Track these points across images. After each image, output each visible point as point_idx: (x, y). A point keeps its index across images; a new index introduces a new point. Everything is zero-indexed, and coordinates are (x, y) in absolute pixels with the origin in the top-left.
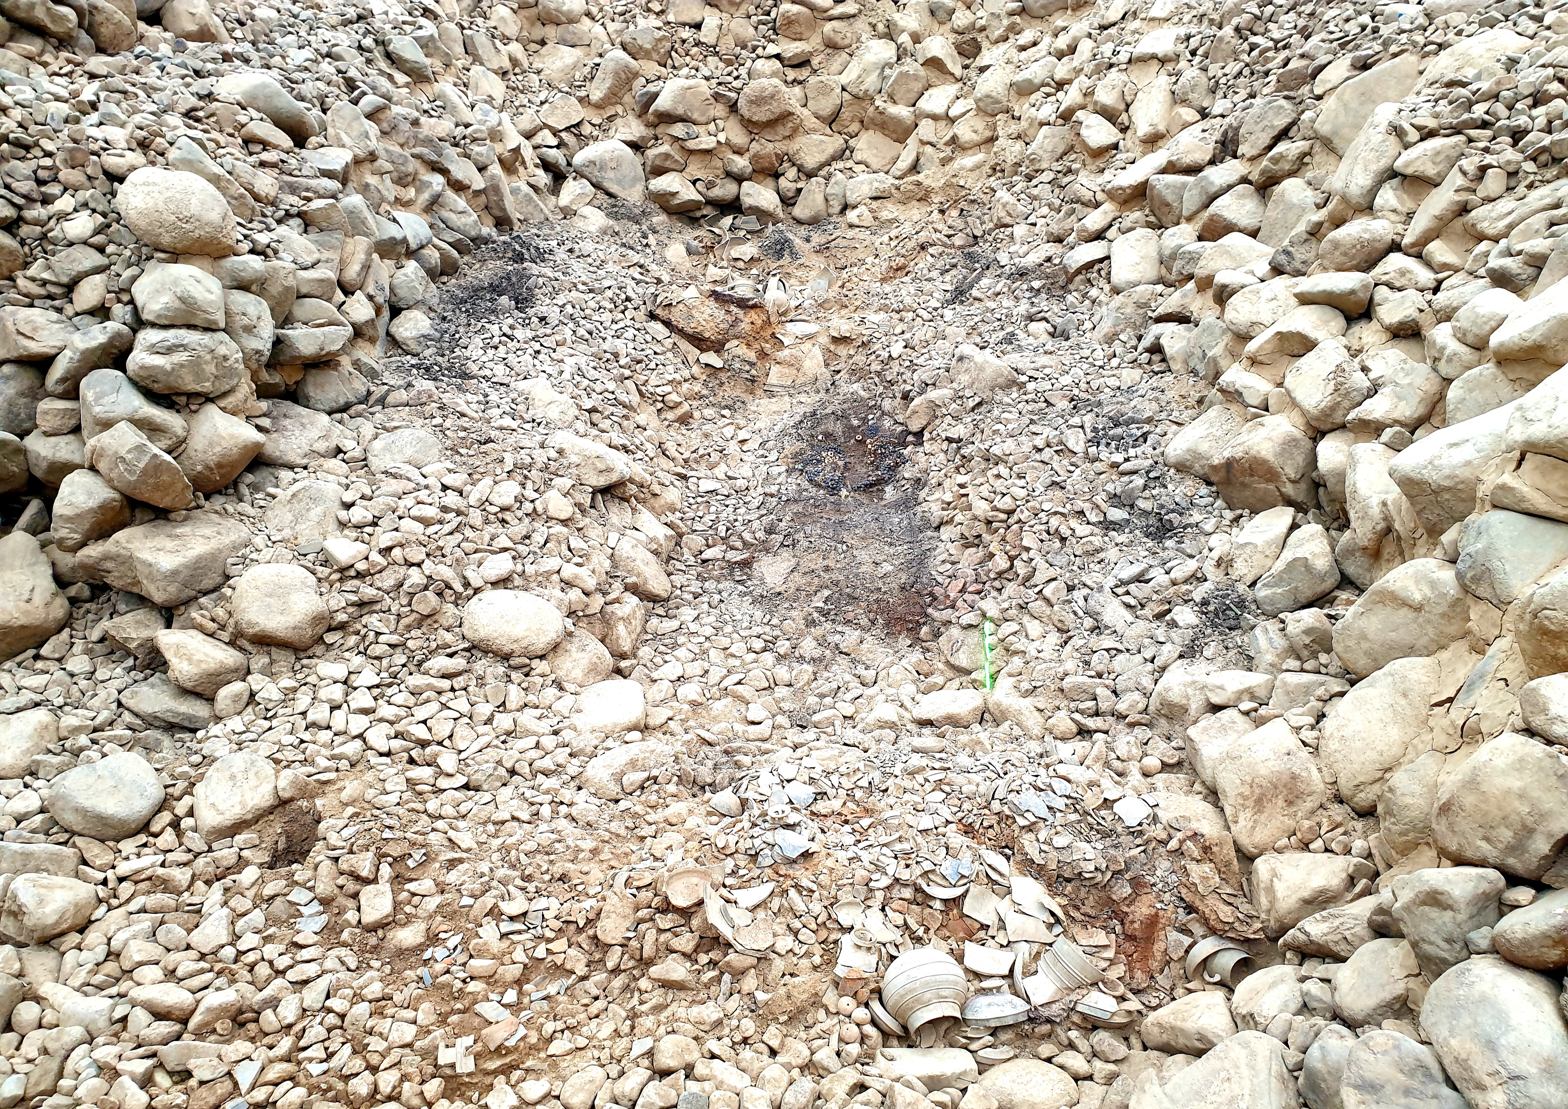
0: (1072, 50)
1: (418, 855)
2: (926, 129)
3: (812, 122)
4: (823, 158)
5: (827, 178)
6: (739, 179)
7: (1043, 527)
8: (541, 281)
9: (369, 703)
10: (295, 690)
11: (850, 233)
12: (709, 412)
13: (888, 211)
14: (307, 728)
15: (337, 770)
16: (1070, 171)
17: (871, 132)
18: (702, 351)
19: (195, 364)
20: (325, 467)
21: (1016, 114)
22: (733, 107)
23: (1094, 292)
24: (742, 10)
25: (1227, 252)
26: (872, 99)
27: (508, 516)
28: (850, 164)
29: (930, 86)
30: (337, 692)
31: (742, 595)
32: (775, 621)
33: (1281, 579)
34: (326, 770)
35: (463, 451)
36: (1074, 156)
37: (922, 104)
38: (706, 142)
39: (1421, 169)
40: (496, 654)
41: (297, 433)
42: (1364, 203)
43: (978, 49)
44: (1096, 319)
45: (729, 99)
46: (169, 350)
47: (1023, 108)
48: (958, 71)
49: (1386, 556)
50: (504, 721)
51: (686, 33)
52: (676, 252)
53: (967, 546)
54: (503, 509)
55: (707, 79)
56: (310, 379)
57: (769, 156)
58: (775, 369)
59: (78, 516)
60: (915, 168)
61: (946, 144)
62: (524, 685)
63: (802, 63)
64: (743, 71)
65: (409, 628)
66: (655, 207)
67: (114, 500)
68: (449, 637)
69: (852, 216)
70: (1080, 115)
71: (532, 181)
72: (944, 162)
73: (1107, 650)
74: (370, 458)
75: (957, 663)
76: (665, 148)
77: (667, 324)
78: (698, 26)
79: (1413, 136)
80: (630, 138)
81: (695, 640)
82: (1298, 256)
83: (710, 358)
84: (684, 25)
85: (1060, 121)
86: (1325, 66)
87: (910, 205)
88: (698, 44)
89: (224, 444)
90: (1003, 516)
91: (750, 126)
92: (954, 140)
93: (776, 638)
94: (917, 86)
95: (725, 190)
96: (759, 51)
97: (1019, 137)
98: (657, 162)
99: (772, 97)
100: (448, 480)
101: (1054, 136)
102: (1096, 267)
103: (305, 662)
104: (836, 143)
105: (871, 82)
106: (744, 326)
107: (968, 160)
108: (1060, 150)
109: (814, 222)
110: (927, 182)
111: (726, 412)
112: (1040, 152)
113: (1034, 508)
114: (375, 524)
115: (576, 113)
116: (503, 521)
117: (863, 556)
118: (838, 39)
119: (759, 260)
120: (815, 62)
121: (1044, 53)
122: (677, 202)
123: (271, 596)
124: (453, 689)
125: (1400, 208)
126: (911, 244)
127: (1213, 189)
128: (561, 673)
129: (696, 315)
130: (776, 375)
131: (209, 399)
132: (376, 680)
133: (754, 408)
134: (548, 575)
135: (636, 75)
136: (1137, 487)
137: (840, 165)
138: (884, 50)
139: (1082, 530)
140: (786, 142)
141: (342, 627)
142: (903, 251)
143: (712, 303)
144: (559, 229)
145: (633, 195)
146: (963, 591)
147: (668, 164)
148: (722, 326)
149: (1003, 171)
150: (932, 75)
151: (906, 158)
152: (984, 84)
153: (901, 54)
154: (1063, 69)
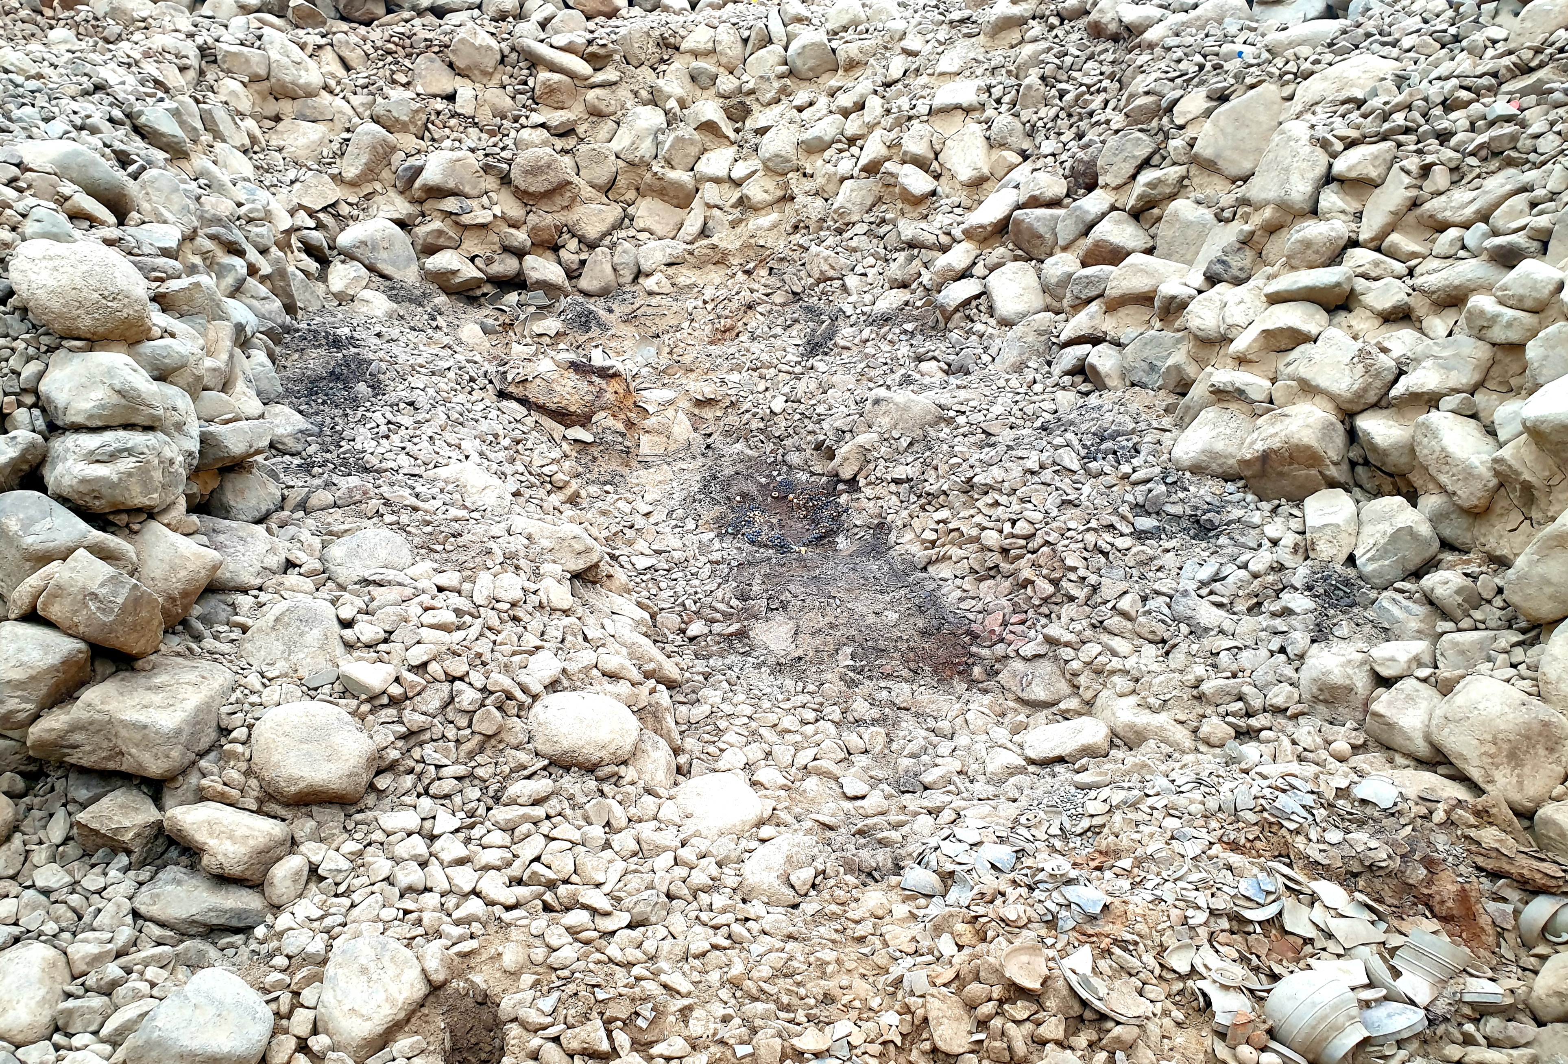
0: (860, 106)
1: (646, 1010)
2: (710, 192)
3: (587, 191)
4: (604, 228)
5: (613, 246)
6: (520, 254)
7: (1081, 545)
8: (384, 365)
9: (461, 851)
10: (360, 854)
11: (655, 300)
12: (593, 489)
13: (685, 276)
14: (402, 896)
15: (472, 937)
16: (884, 221)
17: (649, 199)
18: (567, 426)
19: (144, 471)
20: (287, 584)
21: (809, 171)
22: (505, 180)
23: (979, 327)
24: (495, 80)
25: (1142, 270)
26: (649, 166)
27: (519, 612)
28: (632, 232)
29: (705, 150)
30: (418, 845)
31: (758, 666)
32: (811, 688)
33: (1386, 551)
34: (460, 940)
35: (439, 548)
36: (884, 207)
37: (700, 167)
38: (484, 217)
39: (1365, 172)
40: (580, 766)
41: (239, 548)
42: (1307, 207)
43: (747, 112)
44: (993, 351)
45: (501, 170)
46: (113, 457)
47: (816, 165)
48: (732, 135)
49: (1498, 510)
50: (624, 841)
51: (440, 104)
52: (470, 331)
53: (980, 580)
54: (513, 605)
55: (472, 150)
56: (229, 486)
57: (548, 227)
58: (645, 439)
59: (32, 678)
60: (704, 233)
61: (733, 206)
62: (619, 797)
63: (566, 132)
64: (508, 141)
65: (471, 755)
66: (434, 287)
67: (80, 651)
68: (523, 757)
69: (649, 283)
70: (889, 166)
71: (299, 265)
72: (734, 224)
73: (1228, 649)
74: (333, 568)
75: (1033, 697)
76: (437, 225)
77: (523, 401)
78: (451, 98)
79: (1338, 146)
80: (396, 216)
81: (737, 722)
82: (1233, 264)
83: (577, 433)
84: (435, 96)
85: (864, 174)
86: (1178, 100)
87: (706, 270)
88: (454, 115)
89: (191, 566)
90: (1022, 542)
91: (524, 197)
92: (742, 202)
93: (821, 704)
94: (694, 151)
95: (507, 266)
96: (523, 120)
97: (817, 193)
98: (429, 240)
99: (549, 166)
100: (443, 580)
101: (861, 189)
102: (974, 303)
103: (359, 817)
104: (613, 212)
105: (646, 148)
106: (609, 396)
107: (766, 220)
108: (869, 202)
109: (604, 293)
110: (723, 245)
111: (608, 488)
112: (849, 205)
113: (1060, 528)
114: (386, 641)
115: (331, 192)
116: (516, 619)
117: (860, 607)
118: (602, 106)
119: (565, 334)
120: (581, 130)
121: (825, 112)
122: (458, 280)
123: (306, 741)
124: (548, 817)
125: (1348, 209)
126: (734, 305)
127: (1090, 218)
128: (647, 777)
129: (558, 389)
130: (647, 445)
131: (150, 514)
132: (457, 824)
133: (635, 481)
134: (586, 670)
135: (394, 149)
136: (1162, 494)
137: (623, 234)
138: (652, 117)
139: (1123, 543)
140: (565, 213)
141: (392, 767)
142: (727, 312)
143: (572, 375)
144: (340, 316)
145: (409, 276)
146: (1004, 624)
147: (441, 241)
148: (587, 398)
149: (807, 227)
150: (707, 139)
151: (693, 223)
152: (771, 144)
153: (671, 120)
154: (853, 126)
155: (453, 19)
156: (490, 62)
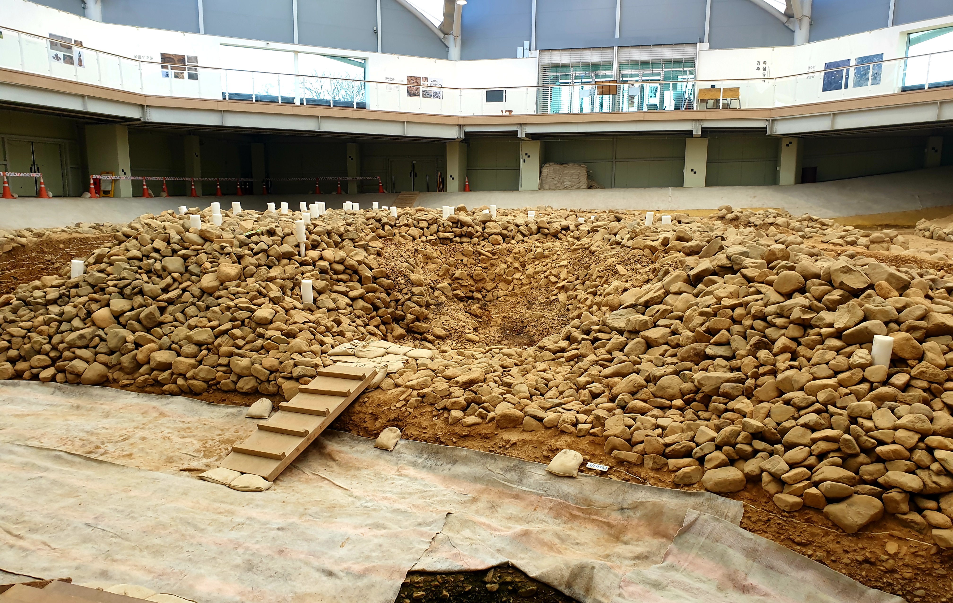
0: (547, 265)
2: (515, 281)
3: (489, 280)
4: (491, 288)
5: (493, 292)
6: (473, 292)
17: (502, 282)
22: (472, 277)
24: (472, 257)
26: (502, 276)
37: (514, 276)
38: (466, 284)
43: (525, 265)
45: (471, 275)
47: (537, 277)
48: (521, 270)
55: (465, 271)
57: (480, 287)
60: (513, 290)
61: (520, 284)
63: (486, 268)
64: (473, 269)
69: (500, 299)
70: (550, 276)
72: (520, 288)
76: (457, 285)
78: (462, 260)
80: (449, 283)
84: (459, 260)
85: (545, 278)
87: (513, 297)
88: (462, 264)
91: (475, 280)
92: (522, 283)
94: (513, 273)
95: (470, 294)
96: (477, 265)
97: (537, 282)
98: (455, 288)
99: (481, 275)
101: (544, 281)
102: (555, 300)
104: (494, 285)
105: (502, 272)
107: (526, 287)
109: (490, 301)
110: (516, 292)
115: (437, 278)
118: (494, 263)
120: (489, 268)
122: (460, 296)
135: (450, 270)
137: (496, 289)
138: (504, 266)
140: (483, 284)
145: (450, 294)
147: (457, 288)
150: (516, 271)
151: (511, 288)
152: (528, 272)
153: (508, 266)
154: (545, 269)
155: (464, 244)
156: (471, 254)
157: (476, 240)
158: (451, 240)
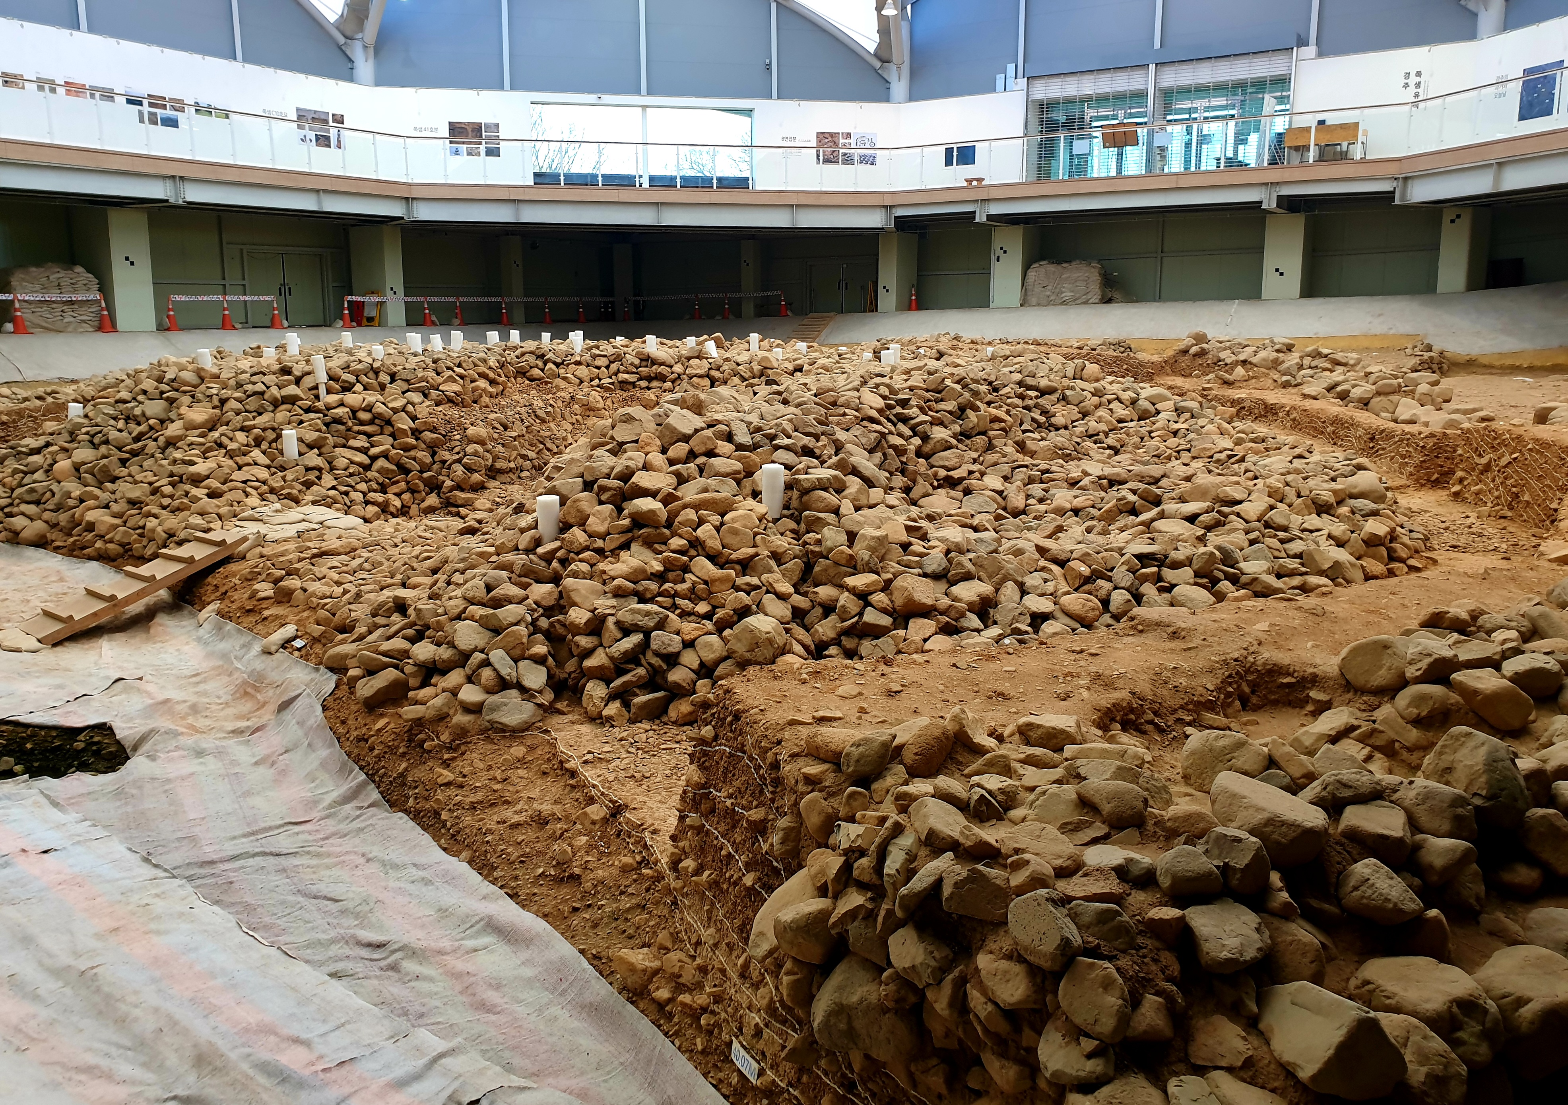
157: (668, 385)
158: (633, 384)
